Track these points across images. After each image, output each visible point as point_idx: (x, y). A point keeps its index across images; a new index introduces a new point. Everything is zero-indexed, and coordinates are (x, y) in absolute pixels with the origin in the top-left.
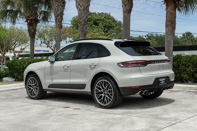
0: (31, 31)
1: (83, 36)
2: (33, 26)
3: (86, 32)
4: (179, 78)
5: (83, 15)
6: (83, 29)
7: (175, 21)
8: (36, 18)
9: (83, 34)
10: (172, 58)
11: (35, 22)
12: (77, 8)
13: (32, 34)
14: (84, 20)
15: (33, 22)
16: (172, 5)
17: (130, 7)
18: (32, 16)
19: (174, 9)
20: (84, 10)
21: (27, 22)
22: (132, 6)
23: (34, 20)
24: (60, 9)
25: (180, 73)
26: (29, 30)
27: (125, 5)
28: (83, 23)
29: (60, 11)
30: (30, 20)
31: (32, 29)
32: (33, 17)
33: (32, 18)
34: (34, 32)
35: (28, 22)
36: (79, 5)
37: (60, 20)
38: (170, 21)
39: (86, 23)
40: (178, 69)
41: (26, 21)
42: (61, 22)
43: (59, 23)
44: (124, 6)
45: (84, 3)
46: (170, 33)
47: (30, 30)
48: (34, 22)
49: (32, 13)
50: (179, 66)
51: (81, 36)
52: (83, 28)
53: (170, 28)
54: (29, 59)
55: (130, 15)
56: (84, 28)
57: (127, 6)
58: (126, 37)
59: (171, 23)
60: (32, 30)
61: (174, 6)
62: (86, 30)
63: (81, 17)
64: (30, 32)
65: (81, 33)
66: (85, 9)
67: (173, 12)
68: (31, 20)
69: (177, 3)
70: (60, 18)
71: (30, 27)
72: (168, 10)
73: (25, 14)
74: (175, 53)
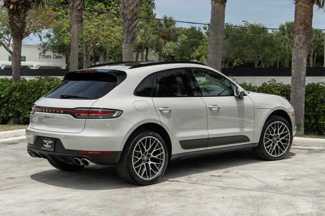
0: (16, 26)
1: (129, 42)
2: (19, 15)
4: (315, 127)
6: (131, 29)
9: (129, 38)
10: (304, 90)
11: (24, 7)
13: (17, 31)
14: (132, 11)
15: (20, 7)
19: (310, 3)
21: (9, 7)
23: (22, 4)
25: (316, 117)
26: (12, 24)
28: (129, 17)
30: (13, 3)
31: (18, 22)
34: (22, 26)
35: (11, 7)
37: (79, 8)
39: (135, 17)
40: (313, 109)
41: (4, 5)
42: (81, 11)
43: (77, 14)
46: (301, 45)
47: (14, 24)
48: (22, 8)
50: (315, 105)
51: (125, 41)
52: (130, 25)
53: (301, 36)
54: (11, 82)
55: (225, 6)
56: (132, 26)
58: (216, 47)
59: (305, 28)
60: (18, 24)
62: (134, 31)
63: (127, 5)
64: (13, 27)
65: (125, 36)
68: (17, 4)
70: (79, 4)
71: (14, 17)
72: (300, 3)
74: (310, 80)
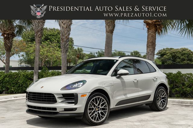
0: (8, 45)
2: (9, 40)
3: (67, 48)
5: (66, 32)
6: (65, 46)
7: (155, 43)
8: (13, 32)
9: (65, 50)
11: (12, 36)
12: (60, 25)
13: (8, 48)
14: (66, 37)
15: (10, 36)
16: (153, 28)
17: (113, 28)
18: (9, 30)
22: (114, 26)
23: (11, 34)
24: (40, 26)
26: (5, 44)
27: (109, 26)
28: (65, 40)
29: (40, 28)
30: (6, 34)
31: (9, 43)
32: (11, 32)
33: (9, 32)
34: (11, 45)
35: (5, 36)
36: (62, 22)
37: (40, 36)
38: (151, 43)
39: (68, 40)
41: (2, 35)
43: (39, 39)
44: (107, 27)
45: (67, 22)
46: (151, 53)
47: (7, 44)
49: (9, 27)
51: (62, 52)
56: (66, 44)
60: (9, 44)
61: (155, 29)
62: (67, 47)
63: (64, 34)
64: (6, 46)
65: (63, 49)
66: (67, 27)
67: (154, 34)
68: (8, 34)
69: (158, 27)
70: (40, 34)
71: (7, 41)
72: (150, 32)
73: (2, 28)
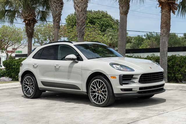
0: (29, 31)
1: (81, 36)
2: (30, 26)
3: (83, 32)
4: (174, 78)
5: (81, 16)
6: (81, 30)
7: (170, 23)
8: (33, 18)
9: (80, 35)
10: (167, 58)
11: (33, 22)
12: (75, 9)
13: (30, 34)
14: (82, 21)
15: (31, 22)
16: (167, 7)
17: (126, 9)
18: (30, 16)
19: (169, 12)
20: (81, 11)
21: (25, 22)
22: (128, 8)
23: (32, 20)
24: (58, 10)
25: (174, 73)
26: (27, 31)
27: (122, 7)
28: (80, 24)
29: (58, 12)
30: (28, 20)
31: (30, 29)
32: (31, 18)
33: (30, 18)
34: (32, 32)
35: (26, 22)
36: (77, 6)
37: (58, 21)
38: (165, 23)
39: (84, 24)
40: (173, 69)
41: (24, 22)
42: (59, 22)
43: (57, 24)
45: (82, 5)
46: (165, 34)
47: (28, 30)
48: (32, 22)
49: (30, 13)
50: (173, 66)
51: (78, 36)
52: (81, 28)
53: (164, 29)
55: (127, 16)
56: (82, 28)
57: (124, 8)
58: (122, 37)
59: (166, 25)
60: (30, 31)
61: (169, 9)
63: (79, 18)
64: (27, 32)
65: (79, 34)
66: (83, 10)
67: (168, 14)
68: (29, 20)
69: (171, 6)
70: (58, 19)
71: (28, 27)
72: (163, 12)
73: (23, 14)
74: (170, 54)
